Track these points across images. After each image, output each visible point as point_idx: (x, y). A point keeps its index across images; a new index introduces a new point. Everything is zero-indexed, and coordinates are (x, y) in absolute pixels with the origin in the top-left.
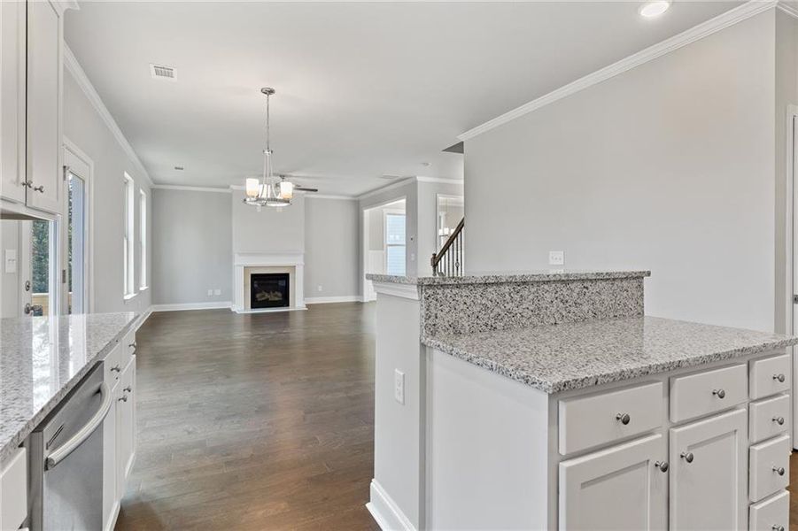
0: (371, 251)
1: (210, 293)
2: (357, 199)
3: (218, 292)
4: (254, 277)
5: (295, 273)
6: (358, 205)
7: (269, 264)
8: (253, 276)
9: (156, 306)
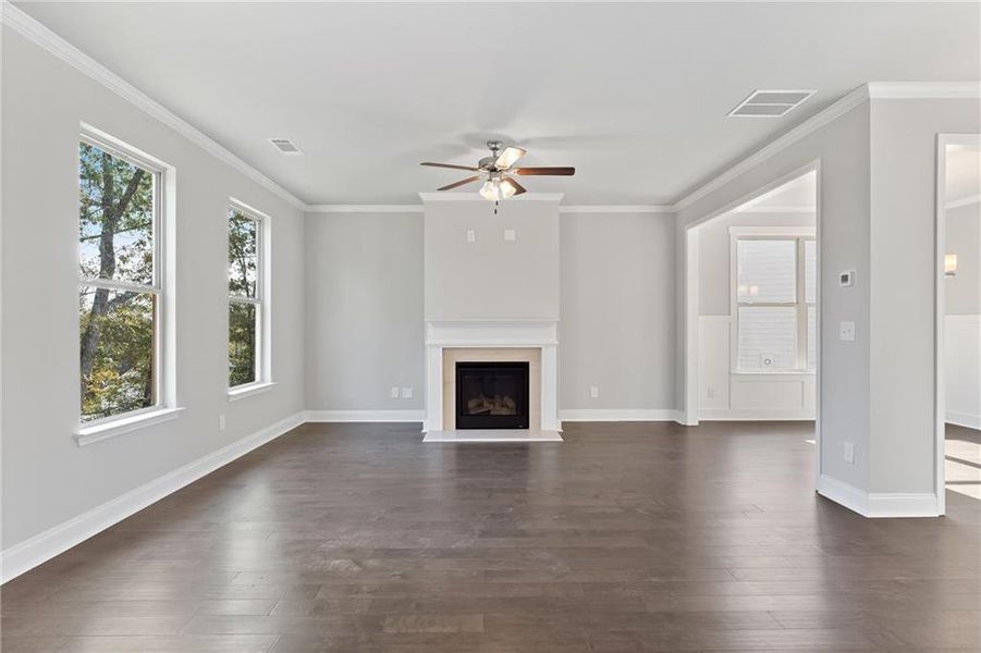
0: (701, 318)
1: (395, 393)
2: (668, 209)
3: (408, 393)
4: (463, 369)
5: (539, 361)
6: (672, 222)
7: (492, 344)
8: (459, 366)
9: (311, 412)
